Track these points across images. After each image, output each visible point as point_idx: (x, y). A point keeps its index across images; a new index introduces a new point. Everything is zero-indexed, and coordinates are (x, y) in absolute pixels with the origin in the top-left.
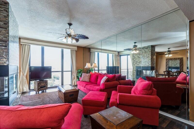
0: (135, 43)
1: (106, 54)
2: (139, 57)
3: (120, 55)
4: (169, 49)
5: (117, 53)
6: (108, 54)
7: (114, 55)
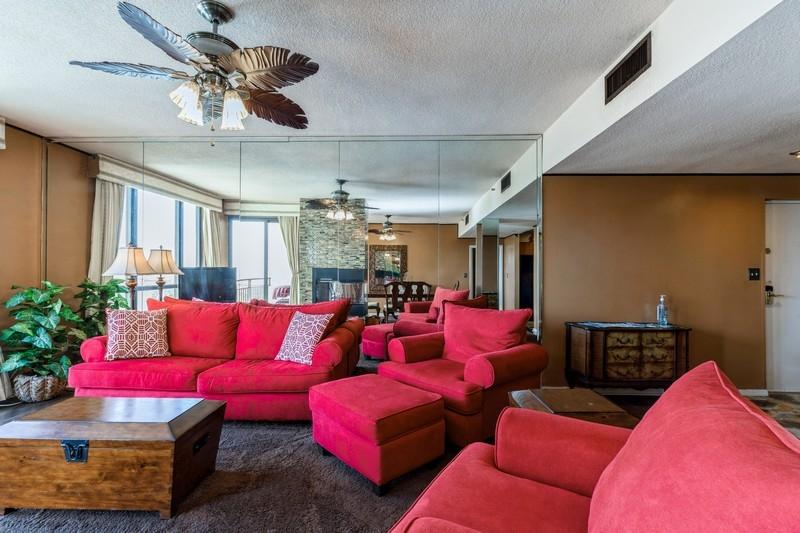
0: (341, 182)
1: (172, 201)
3: (228, 213)
4: (388, 217)
5: (219, 203)
6: (180, 203)
7: (207, 211)
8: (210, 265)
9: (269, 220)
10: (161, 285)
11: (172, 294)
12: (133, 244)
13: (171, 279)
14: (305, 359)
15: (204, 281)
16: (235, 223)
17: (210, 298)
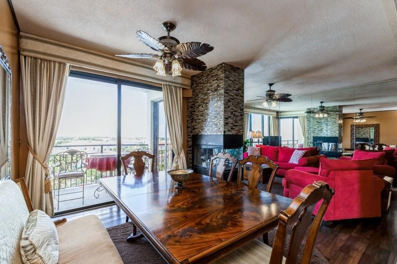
0: (322, 102)
1: (260, 116)
2: (320, 123)
3: (279, 117)
4: (361, 110)
5: (275, 114)
6: (263, 116)
7: (271, 117)
8: (272, 135)
9: (294, 117)
10: (259, 142)
11: (262, 144)
12: (251, 130)
13: (261, 140)
14: (296, 163)
15: (270, 141)
16: (281, 120)
17: (272, 145)
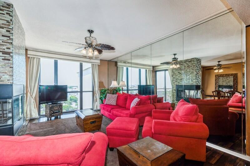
0: (175, 55)
3: (155, 70)
4: (219, 62)
5: (152, 68)
7: (147, 70)
